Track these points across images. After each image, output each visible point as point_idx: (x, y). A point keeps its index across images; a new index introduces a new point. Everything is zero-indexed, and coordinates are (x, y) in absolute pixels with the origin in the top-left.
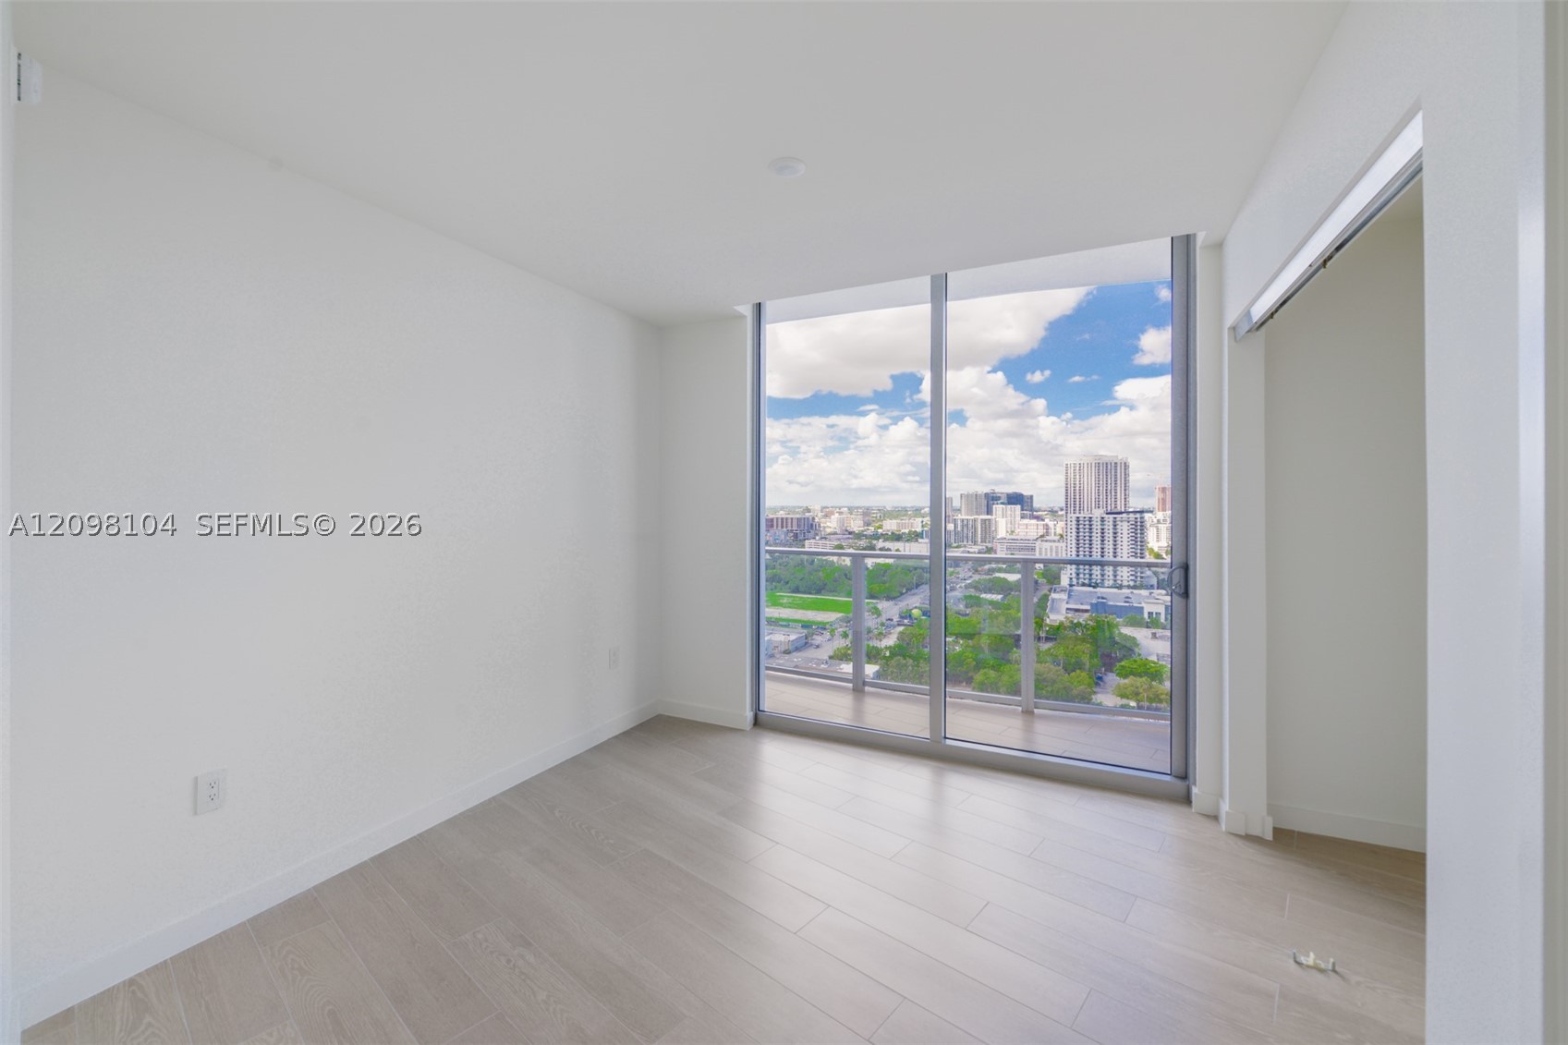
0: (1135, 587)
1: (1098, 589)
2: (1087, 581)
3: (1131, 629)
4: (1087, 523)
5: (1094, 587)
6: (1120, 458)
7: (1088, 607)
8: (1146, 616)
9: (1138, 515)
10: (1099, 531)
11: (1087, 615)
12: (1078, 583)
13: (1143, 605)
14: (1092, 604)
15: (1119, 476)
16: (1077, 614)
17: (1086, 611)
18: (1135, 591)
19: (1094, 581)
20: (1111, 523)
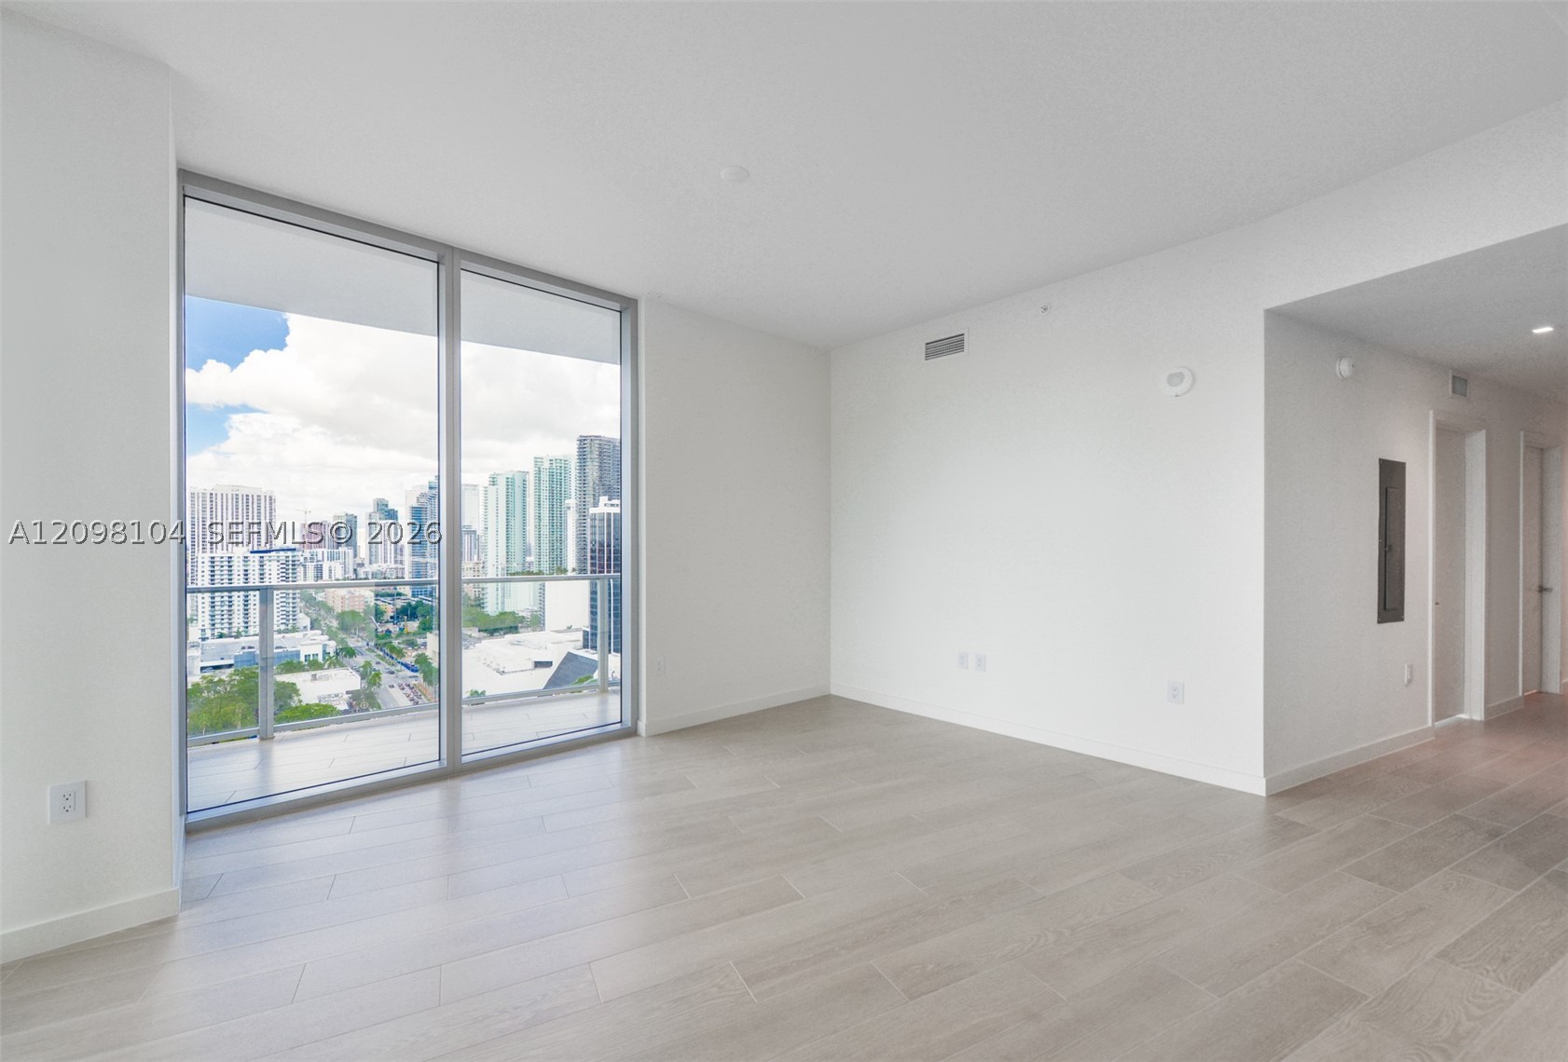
0: (286, 631)
1: (242, 639)
2: (225, 631)
3: (288, 675)
4: (226, 563)
5: (236, 637)
6: (264, 490)
7: (232, 662)
8: (302, 659)
9: (290, 554)
10: (242, 573)
11: (231, 670)
12: (213, 635)
13: (299, 648)
14: (236, 657)
15: (263, 511)
16: (217, 671)
17: (230, 666)
18: (287, 635)
19: (235, 630)
20: (257, 563)
